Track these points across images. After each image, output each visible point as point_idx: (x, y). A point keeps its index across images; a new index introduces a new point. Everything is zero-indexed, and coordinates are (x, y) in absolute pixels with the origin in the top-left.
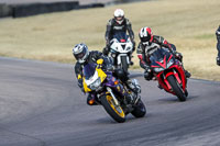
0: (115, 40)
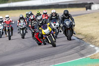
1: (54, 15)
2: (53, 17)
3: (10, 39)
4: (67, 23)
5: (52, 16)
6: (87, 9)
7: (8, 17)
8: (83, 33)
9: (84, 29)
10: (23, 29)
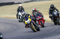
0: (19, 12)
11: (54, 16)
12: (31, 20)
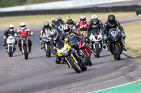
0: (92, 34)
1: (95, 23)
2: (94, 26)
3: (26, 58)
4: (114, 34)
5: (92, 24)
6: (138, 14)
7: (24, 26)
8: (133, 48)
9: (134, 42)
10: (48, 43)
11: (110, 39)
12: (69, 47)
